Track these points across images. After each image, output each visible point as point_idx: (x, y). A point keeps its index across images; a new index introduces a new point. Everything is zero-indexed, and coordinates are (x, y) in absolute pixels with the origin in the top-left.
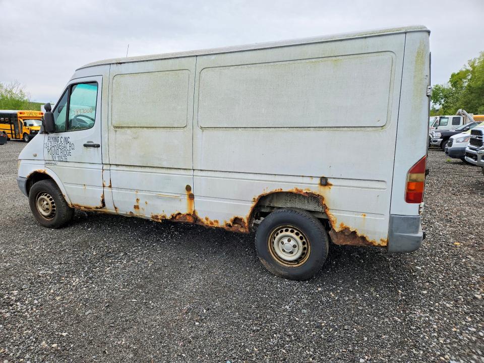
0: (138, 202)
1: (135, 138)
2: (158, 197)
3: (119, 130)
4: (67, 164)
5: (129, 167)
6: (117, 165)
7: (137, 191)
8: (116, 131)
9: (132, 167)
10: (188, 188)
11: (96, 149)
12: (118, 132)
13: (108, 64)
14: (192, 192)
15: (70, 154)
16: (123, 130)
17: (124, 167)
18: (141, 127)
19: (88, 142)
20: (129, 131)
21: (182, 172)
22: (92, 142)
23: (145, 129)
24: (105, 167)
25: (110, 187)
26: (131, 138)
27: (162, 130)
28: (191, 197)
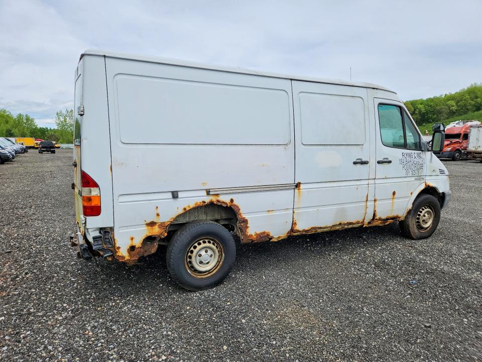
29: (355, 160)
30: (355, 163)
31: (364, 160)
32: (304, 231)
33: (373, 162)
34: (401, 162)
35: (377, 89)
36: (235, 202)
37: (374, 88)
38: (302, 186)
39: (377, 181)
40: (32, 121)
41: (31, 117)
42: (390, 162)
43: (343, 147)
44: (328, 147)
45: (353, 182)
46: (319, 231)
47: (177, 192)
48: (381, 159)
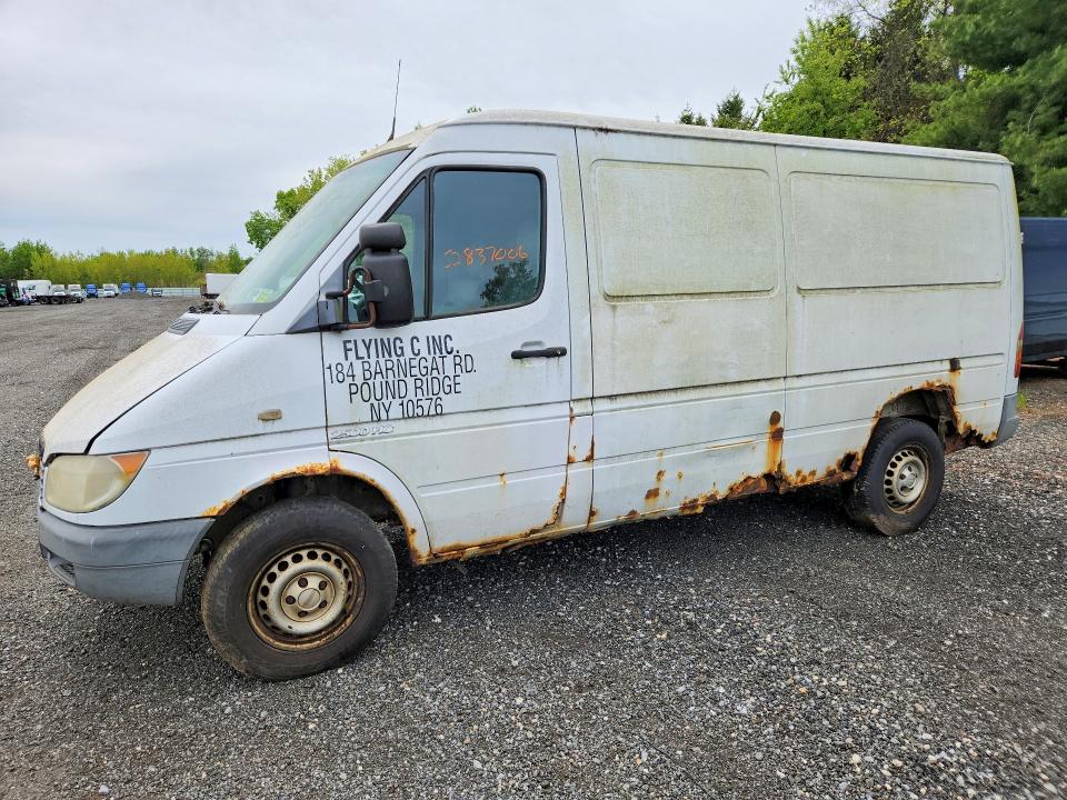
0: (659, 479)
1: (664, 322)
2: (709, 454)
3: (623, 303)
4: (438, 423)
5: (644, 397)
6: (610, 397)
7: (661, 451)
8: (614, 307)
9: (653, 395)
10: (775, 418)
11: (553, 361)
12: (619, 311)
13: (570, 127)
14: (781, 425)
15: (454, 389)
16: (633, 304)
17: (632, 398)
18: (676, 295)
19: (526, 344)
20: (649, 305)
21: (764, 386)
22: (538, 343)
23: (686, 299)
24: (578, 409)
25: (590, 458)
26: (654, 322)
27: (725, 298)
28: (777, 435)
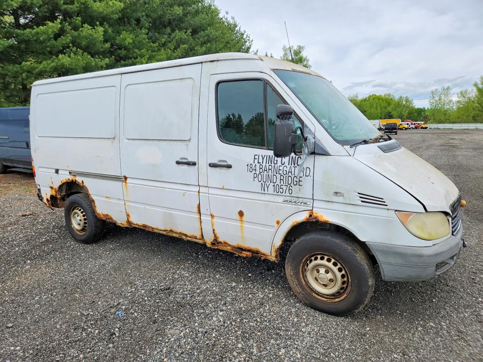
29: (178, 160)
30: (178, 163)
31: (190, 159)
32: (137, 225)
33: (203, 164)
34: (250, 168)
35: (218, 61)
36: (85, 184)
37: (213, 61)
38: (128, 180)
39: (211, 191)
40: (411, 102)
41: (410, 99)
42: (229, 167)
43: (165, 143)
44: (150, 142)
45: (179, 185)
46: (156, 231)
47: (58, 170)
48: (215, 161)
